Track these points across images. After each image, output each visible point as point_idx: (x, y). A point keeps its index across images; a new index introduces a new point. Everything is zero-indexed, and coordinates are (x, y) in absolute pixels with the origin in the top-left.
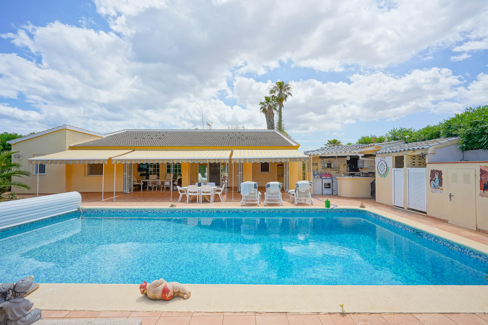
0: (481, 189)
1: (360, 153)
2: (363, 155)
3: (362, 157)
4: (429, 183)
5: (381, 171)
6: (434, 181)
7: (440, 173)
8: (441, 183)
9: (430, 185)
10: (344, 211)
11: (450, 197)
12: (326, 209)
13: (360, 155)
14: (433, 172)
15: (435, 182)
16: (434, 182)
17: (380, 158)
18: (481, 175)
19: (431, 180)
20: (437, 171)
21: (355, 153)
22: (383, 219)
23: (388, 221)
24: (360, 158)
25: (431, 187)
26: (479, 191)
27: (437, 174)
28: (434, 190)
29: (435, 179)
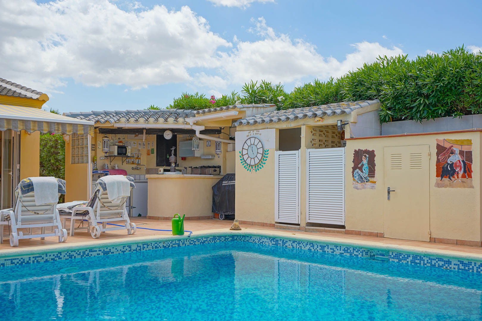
0: (437, 176)
1: (196, 124)
2: (202, 128)
3: (201, 132)
4: (351, 174)
5: (249, 159)
6: (361, 169)
7: (371, 155)
8: (372, 172)
9: (353, 177)
10: (209, 239)
11: (389, 193)
12: (175, 240)
13: (198, 129)
14: (358, 155)
15: (362, 172)
16: (360, 172)
17: (246, 133)
18: (438, 154)
19: (354, 169)
20: (366, 152)
21: (187, 123)
22: (294, 245)
23: (308, 246)
24: (197, 134)
25: (354, 180)
26: (434, 178)
27: (365, 156)
28: (359, 185)
29: (363, 165)
